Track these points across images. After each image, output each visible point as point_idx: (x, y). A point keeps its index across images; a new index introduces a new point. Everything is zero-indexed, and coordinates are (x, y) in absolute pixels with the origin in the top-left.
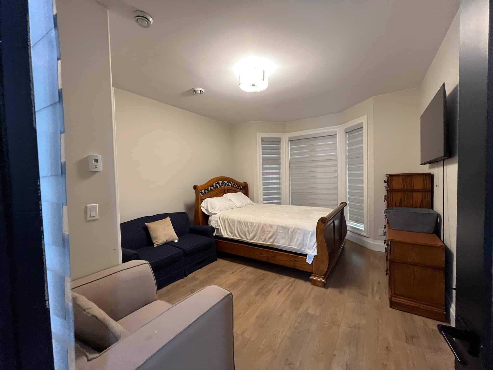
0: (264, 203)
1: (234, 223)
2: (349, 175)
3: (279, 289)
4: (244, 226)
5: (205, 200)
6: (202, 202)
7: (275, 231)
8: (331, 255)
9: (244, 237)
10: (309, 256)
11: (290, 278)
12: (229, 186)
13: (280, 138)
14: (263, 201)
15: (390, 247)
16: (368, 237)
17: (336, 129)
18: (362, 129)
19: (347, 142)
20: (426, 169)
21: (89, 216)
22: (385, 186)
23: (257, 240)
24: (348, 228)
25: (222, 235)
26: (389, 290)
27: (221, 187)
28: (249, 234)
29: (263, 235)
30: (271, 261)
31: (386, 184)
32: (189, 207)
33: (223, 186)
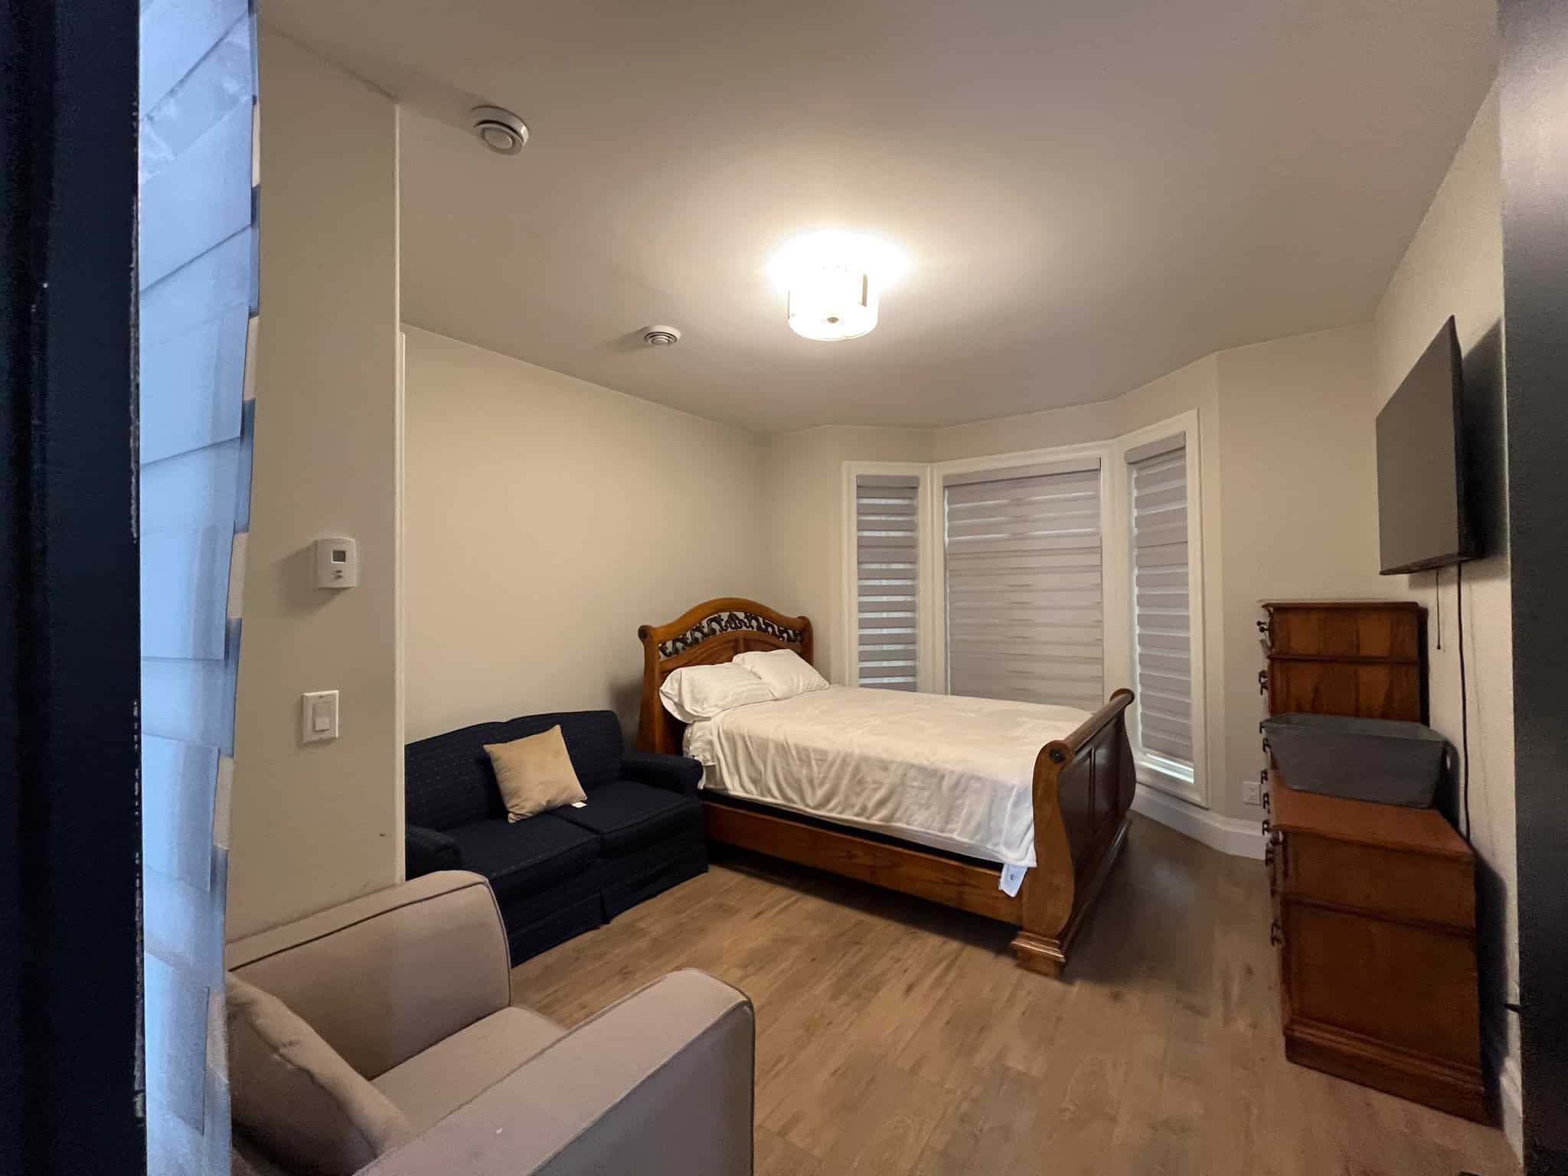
0: (862, 686)
1: (767, 748)
2: (1143, 601)
3: (909, 978)
4: (798, 763)
5: (672, 673)
6: (665, 679)
7: (897, 781)
8: (1085, 866)
9: (795, 797)
10: (1008, 869)
11: (944, 943)
12: (750, 629)
13: (916, 479)
14: (861, 677)
15: (1285, 849)
16: (1207, 809)
17: (1096, 453)
18: (1180, 453)
19: (1135, 493)
20: (1400, 589)
21: (310, 726)
22: (1262, 642)
23: (839, 809)
24: (1140, 776)
25: (726, 789)
26: (1283, 1002)
27: (726, 630)
28: (813, 789)
29: (858, 794)
30: (884, 881)
31: (1265, 636)
32: (623, 695)
33: (732, 628)
